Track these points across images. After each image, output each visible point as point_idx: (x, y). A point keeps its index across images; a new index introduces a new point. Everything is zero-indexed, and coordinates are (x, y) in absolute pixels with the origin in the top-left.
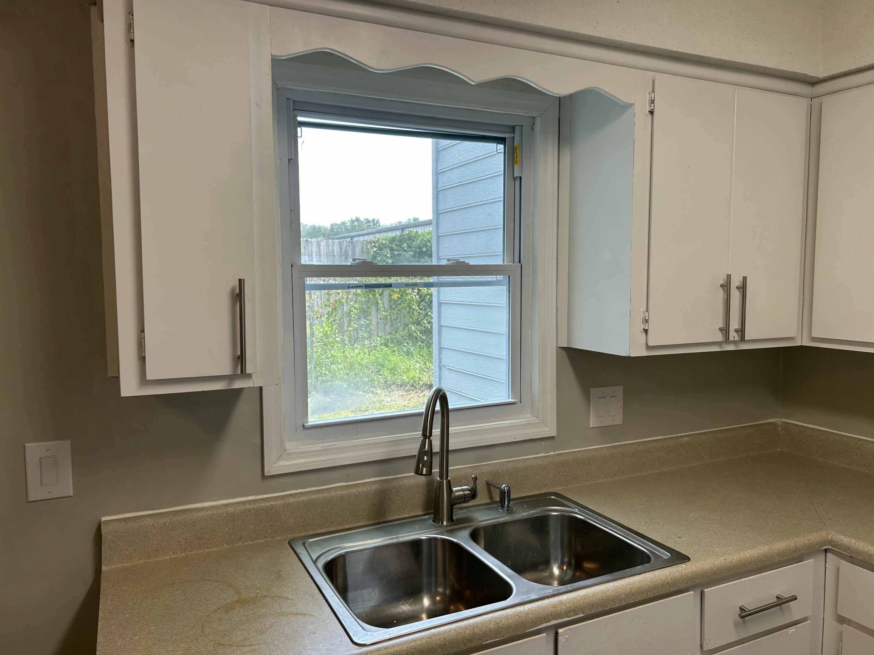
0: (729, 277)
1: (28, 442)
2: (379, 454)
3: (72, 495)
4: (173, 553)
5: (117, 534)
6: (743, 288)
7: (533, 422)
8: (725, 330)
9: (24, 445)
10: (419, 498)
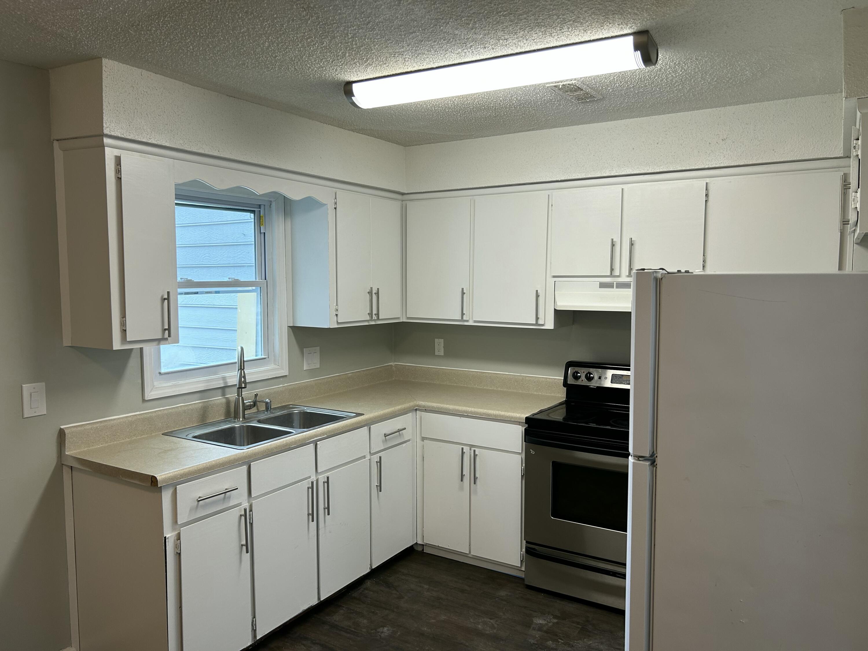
0: (372, 288)
1: (24, 384)
2: (201, 387)
3: (46, 413)
4: (101, 444)
5: (73, 434)
6: (377, 294)
7: (276, 368)
8: (371, 314)
9: (22, 386)
10: (223, 410)
